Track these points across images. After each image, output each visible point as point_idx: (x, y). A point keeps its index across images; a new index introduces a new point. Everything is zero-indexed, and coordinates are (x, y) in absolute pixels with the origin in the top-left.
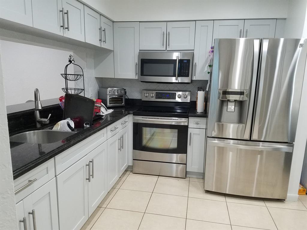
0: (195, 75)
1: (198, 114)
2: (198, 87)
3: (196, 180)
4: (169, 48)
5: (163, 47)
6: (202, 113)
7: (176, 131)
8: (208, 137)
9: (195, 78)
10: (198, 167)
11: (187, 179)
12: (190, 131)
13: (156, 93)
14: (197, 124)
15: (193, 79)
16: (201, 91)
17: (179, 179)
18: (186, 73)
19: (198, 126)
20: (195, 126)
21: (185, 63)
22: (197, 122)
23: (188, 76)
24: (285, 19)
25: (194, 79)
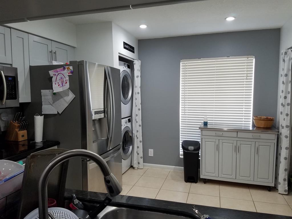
16: (37, 115)
18: (13, 94)
21: (10, 80)
23: (16, 98)
24: (74, 47)
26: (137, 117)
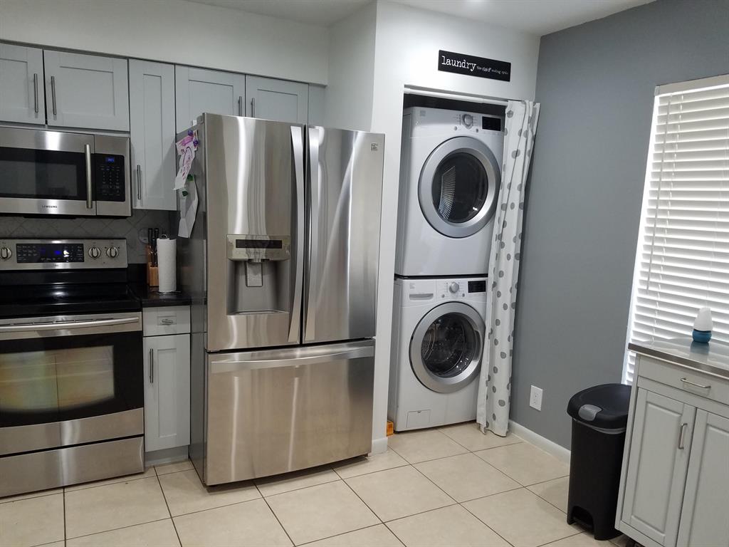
0: (140, 197)
1: (161, 297)
2: (149, 229)
3: (173, 468)
4: (55, 119)
5: (36, 117)
6: (172, 293)
7: (110, 349)
8: (210, 353)
9: (142, 205)
10: (175, 434)
11: (151, 472)
12: (148, 344)
13: (17, 245)
14: (167, 323)
15: (137, 208)
16: (164, 237)
17: (127, 479)
18: (117, 190)
19: (171, 329)
20: (162, 329)
21: (110, 163)
22: (165, 318)
23: (122, 199)
24: (324, 87)
25: (138, 206)
26: (501, 279)
